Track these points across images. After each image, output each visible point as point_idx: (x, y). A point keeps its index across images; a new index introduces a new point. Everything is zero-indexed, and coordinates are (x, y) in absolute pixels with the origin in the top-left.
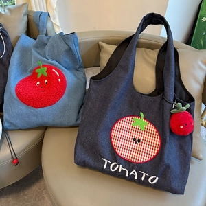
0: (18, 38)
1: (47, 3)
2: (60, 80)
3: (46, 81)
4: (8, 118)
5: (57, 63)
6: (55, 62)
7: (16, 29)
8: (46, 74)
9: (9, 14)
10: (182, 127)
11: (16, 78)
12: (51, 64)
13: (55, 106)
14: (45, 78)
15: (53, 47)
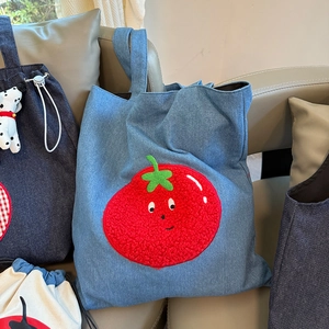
0: (86, 95)
1: (124, 7)
2: (205, 200)
3: (171, 202)
4: (92, 291)
5: (195, 160)
6: (190, 157)
7: (79, 74)
8: (169, 186)
9: (58, 40)
11: (98, 196)
12: (183, 161)
13: (198, 260)
14: (168, 194)
15: (184, 120)
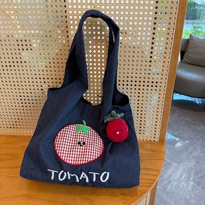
10: (118, 133)
